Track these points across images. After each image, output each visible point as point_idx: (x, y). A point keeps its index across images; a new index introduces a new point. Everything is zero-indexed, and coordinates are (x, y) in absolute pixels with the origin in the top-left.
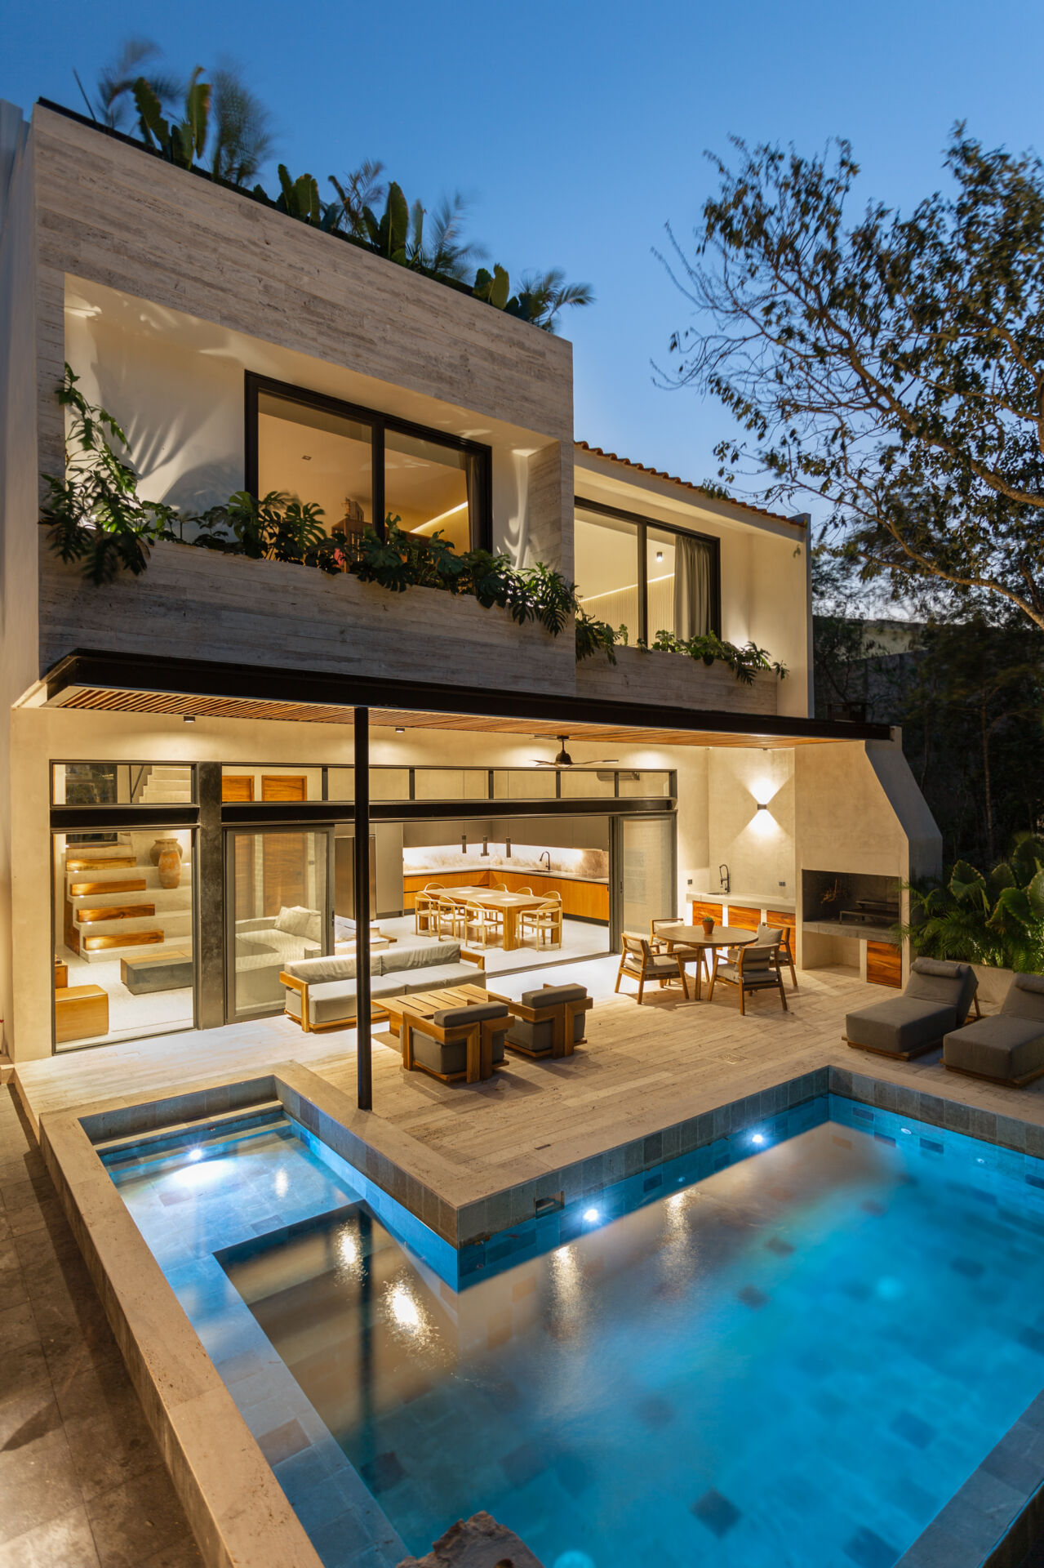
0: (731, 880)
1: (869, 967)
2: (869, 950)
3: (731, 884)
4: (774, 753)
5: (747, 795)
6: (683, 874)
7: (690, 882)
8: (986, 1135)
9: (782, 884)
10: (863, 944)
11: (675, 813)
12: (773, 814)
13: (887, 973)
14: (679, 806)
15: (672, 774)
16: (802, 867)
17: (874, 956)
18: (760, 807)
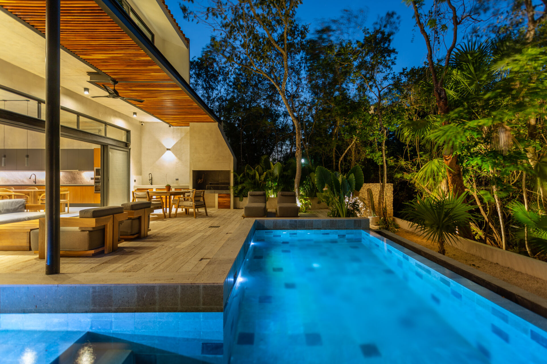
0: (153, 180)
1: (219, 203)
2: (219, 197)
3: (153, 182)
4: (174, 129)
5: (161, 145)
6: (133, 176)
7: (135, 181)
8: (310, 228)
9: (177, 180)
10: (217, 195)
11: (130, 149)
12: (173, 152)
13: (225, 204)
14: (131, 146)
15: (128, 132)
16: (192, 169)
17: (221, 199)
18: (168, 149)
